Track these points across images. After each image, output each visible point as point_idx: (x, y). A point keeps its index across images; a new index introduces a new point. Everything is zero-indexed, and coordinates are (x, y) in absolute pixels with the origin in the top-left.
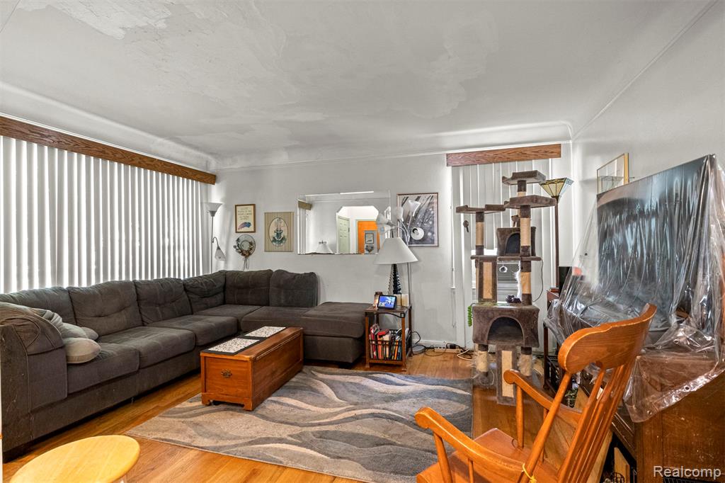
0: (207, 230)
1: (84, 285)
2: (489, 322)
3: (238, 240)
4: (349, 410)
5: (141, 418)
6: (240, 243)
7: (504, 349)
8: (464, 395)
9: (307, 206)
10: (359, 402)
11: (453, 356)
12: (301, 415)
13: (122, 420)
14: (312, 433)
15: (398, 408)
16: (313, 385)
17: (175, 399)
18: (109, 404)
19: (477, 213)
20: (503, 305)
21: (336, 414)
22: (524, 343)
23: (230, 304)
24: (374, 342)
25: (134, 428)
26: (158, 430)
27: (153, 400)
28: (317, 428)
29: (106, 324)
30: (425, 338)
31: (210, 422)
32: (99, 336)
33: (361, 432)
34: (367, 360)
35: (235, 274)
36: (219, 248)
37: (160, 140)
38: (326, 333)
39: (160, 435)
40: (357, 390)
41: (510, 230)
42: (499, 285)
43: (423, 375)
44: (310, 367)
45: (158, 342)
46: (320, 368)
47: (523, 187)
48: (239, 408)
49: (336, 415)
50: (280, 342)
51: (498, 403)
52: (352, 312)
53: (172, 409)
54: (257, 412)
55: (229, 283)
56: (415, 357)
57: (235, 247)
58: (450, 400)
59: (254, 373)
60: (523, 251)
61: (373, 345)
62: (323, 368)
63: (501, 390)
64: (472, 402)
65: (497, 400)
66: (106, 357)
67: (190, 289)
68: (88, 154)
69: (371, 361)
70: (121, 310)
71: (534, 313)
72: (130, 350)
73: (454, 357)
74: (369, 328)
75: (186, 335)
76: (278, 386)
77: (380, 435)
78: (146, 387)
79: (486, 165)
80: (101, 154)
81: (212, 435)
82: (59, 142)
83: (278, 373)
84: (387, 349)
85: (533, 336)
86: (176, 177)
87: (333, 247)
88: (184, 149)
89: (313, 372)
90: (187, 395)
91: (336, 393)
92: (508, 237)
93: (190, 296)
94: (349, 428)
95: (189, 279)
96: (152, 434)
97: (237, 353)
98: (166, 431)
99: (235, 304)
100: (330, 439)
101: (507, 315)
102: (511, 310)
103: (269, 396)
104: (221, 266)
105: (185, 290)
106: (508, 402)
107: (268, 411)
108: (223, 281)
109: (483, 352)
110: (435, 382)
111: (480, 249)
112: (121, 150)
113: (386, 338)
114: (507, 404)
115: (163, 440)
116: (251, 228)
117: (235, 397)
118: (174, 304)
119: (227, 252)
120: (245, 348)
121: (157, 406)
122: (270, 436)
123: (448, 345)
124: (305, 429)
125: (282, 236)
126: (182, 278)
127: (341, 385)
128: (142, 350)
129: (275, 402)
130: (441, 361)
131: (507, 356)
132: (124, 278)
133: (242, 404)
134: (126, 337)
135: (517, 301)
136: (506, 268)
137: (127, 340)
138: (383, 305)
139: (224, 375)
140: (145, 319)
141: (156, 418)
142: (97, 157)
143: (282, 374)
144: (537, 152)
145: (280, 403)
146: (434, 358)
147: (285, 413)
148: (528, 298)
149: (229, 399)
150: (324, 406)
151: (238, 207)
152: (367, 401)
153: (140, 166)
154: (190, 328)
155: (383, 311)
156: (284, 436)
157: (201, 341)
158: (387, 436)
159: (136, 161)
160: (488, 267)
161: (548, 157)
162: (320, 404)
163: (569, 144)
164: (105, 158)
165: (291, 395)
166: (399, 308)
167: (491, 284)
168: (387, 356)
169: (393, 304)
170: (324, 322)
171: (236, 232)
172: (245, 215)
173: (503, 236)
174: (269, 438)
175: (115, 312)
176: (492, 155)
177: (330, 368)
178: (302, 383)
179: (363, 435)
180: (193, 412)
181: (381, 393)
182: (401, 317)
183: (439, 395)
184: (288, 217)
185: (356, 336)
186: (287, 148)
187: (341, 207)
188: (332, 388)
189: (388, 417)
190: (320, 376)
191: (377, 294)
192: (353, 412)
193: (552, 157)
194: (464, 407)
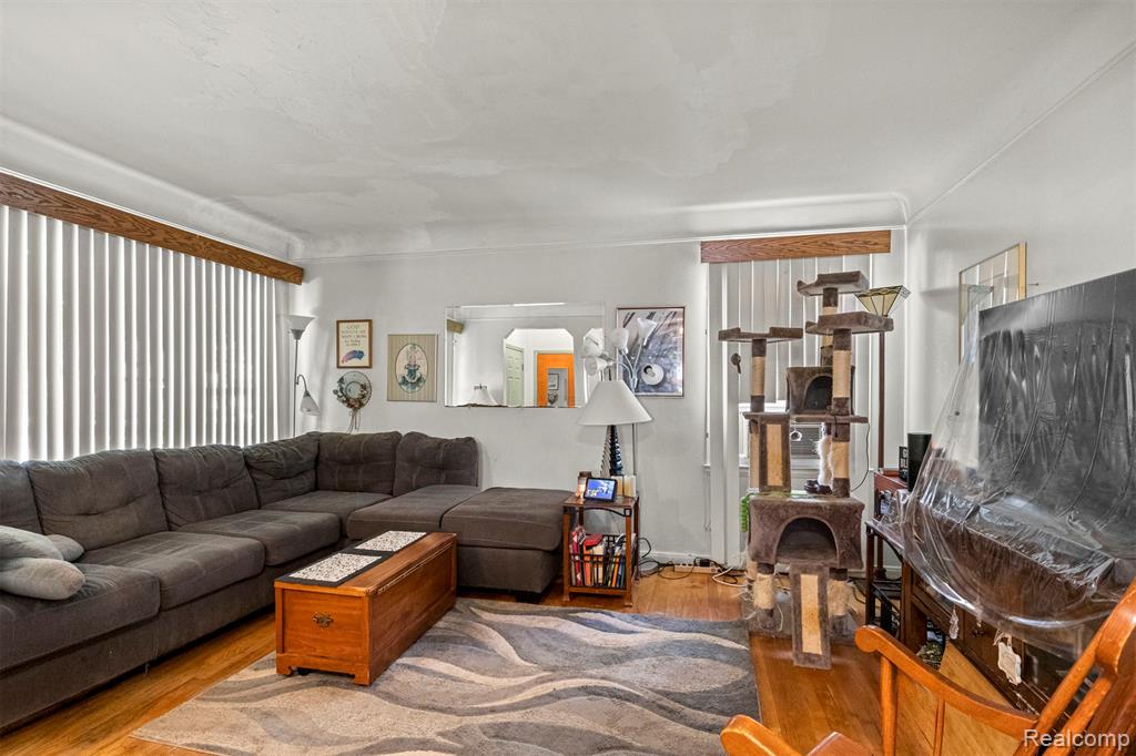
0: (288, 361)
1: (60, 457)
2: (778, 527)
3: (341, 381)
4: (542, 681)
5: (163, 702)
6: (344, 386)
7: (805, 572)
8: (736, 650)
9: (457, 326)
10: (560, 665)
11: (706, 577)
12: (459, 691)
13: (125, 707)
14: (481, 727)
15: (627, 677)
16: (474, 634)
17: (226, 664)
18: (101, 679)
19: (754, 341)
20: (802, 496)
21: (521, 688)
22: (838, 562)
23: (328, 489)
24: (577, 558)
25: (148, 724)
26: (192, 728)
27: (187, 665)
28: (489, 719)
29: (99, 528)
30: (658, 548)
31: (292, 710)
32: (86, 551)
33: (568, 723)
34: (566, 588)
35: (335, 438)
36: (307, 394)
37: (204, 202)
38: (496, 542)
39: (198, 738)
40: (554, 643)
41: (813, 371)
42: (794, 462)
43: (661, 614)
44: (467, 601)
45: (197, 562)
46: (485, 603)
47: (832, 300)
48: (344, 680)
49: (520, 692)
50: (417, 562)
51: (795, 664)
52: (541, 506)
53: (220, 684)
54: (378, 688)
55: (325, 454)
56: (643, 582)
57: (335, 392)
58: (715, 659)
59: (373, 616)
60: (837, 406)
61: (575, 561)
62: (490, 601)
63: (799, 642)
64: (752, 663)
65: (794, 659)
66: (95, 594)
67: (256, 466)
68: (69, 220)
69: (574, 590)
70: (127, 503)
71: (856, 512)
72: (142, 578)
73: (708, 581)
74: (569, 535)
75: (249, 548)
76: (415, 637)
77: (603, 730)
78: (173, 642)
79: (766, 263)
80: (93, 220)
81: (295, 737)
82: (10, 194)
83: (413, 616)
84: (601, 569)
85: (853, 550)
86: (232, 269)
87: (498, 394)
88: (247, 219)
89: (473, 609)
90: (248, 657)
91: (517, 648)
92: (809, 382)
93: (256, 476)
94: (545, 716)
95: (254, 447)
96: (182, 736)
97: (342, 582)
98: (208, 729)
99: (335, 490)
100: (514, 739)
101: (810, 514)
102: (817, 507)
103: (399, 656)
104: (311, 424)
105: (248, 466)
106: (813, 662)
107: (397, 686)
108: (314, 450)
109: (766, 576)
110: (684, 626)
111: (758, 402)
112: (132, 216)
113: (599, 550)
114: (811, 666)
115: (202, 747)
116: (365, 361)
117: (337, 662)
118: (225, 490)
119: (321, 401)
120: (358, 573)
121: (194, 679)
122: (403, 735)
123: (698, 562)
124: (467, 720)
125: (418, 375)
126: (242, 445)
127: (523, 634)
128: (165, 578)
129: (409, 667)
130: (687, 587)
131: (810, 583)
132: (135, 446)
133: (351, 673)
134: (136, 552)
135: (825, 490)
136: (800, 435)
137: (137, 558)
138: (594, 494)
139: (318, 622)
140: (174, 518)
141: (190, 703)
142: (85, 225)
143: (421, 615)
144: (852, 243)
145: (418, 670)
146: (676, 582)
147: (429, 688)
148: (844, 486)
149: (325, 665)
150: (497, 674)
151: (341, 325)
152: (574, 664)
153: (166, 245)
154: (257, 534)
155: (592, 504)
156: (430, 735)
157: (275, 558)
158: (615, 732)
159: (160, 237)
160: (774, 432)
161: (868, 252)
162: (491, 671)
163: (903, 231)
164: (100, 229)
165: (437, 653)
166: (619, 500)
167: (781, 461)
168: (600, 581)
169: (610, 493)
170: (492, 522)
171: (338, 367)
172: (354, 338)
173: (799, 381)
174: (402, 740)
175: (116, 507)
176: (776, 245)
177: (502, 603)
178: (455, 630)
179: (573, 730)
180: (259, 690)
181: (595, 647)
182: (625, 516)
183: (693, 650)
184: (429, 344)
185: (546, 548)
186: (429, 226)
187: (513, 330)
188: (508, 638)
189: (613, 694)
190: (487, 616)
191: (582, 475)
192: (549, 684)
193: (874, 252)
194: (740, 673)
